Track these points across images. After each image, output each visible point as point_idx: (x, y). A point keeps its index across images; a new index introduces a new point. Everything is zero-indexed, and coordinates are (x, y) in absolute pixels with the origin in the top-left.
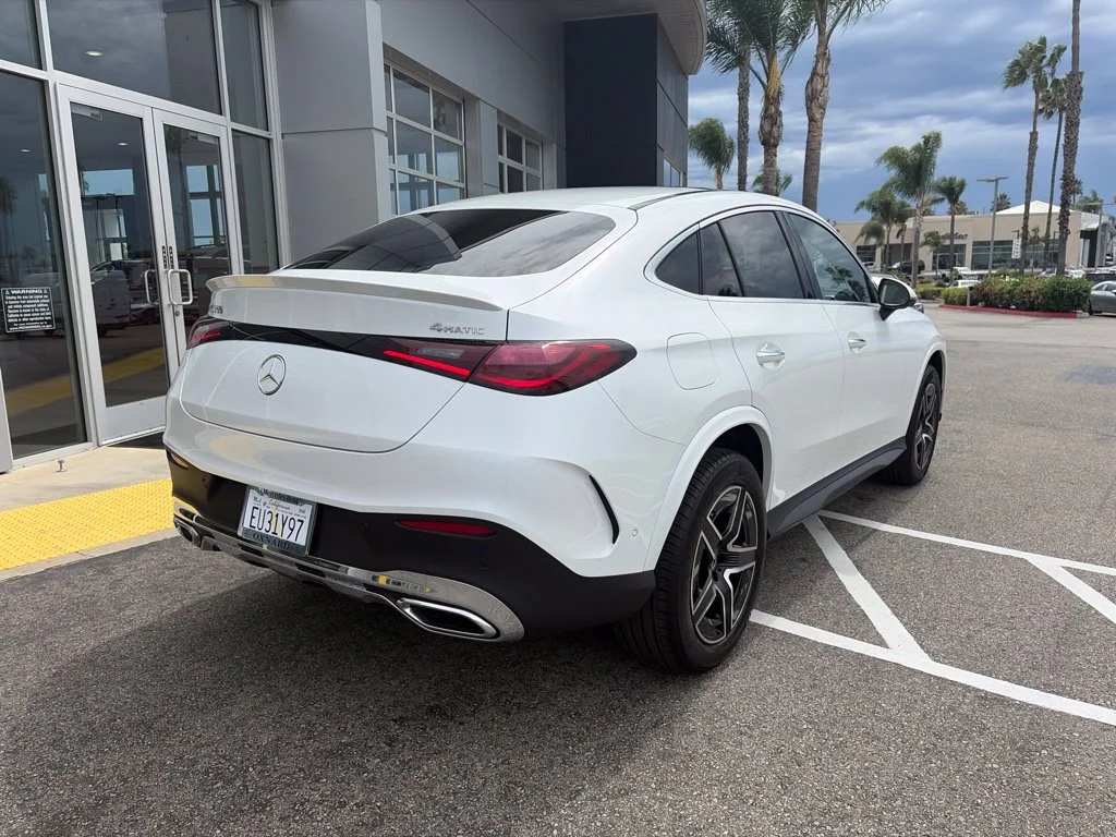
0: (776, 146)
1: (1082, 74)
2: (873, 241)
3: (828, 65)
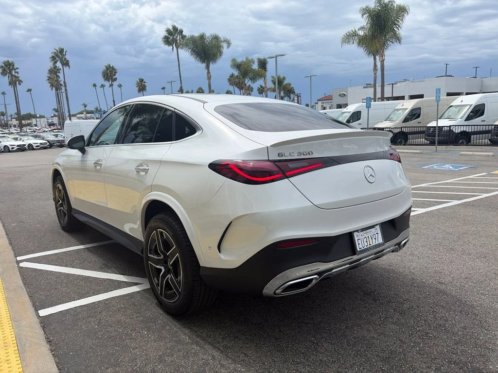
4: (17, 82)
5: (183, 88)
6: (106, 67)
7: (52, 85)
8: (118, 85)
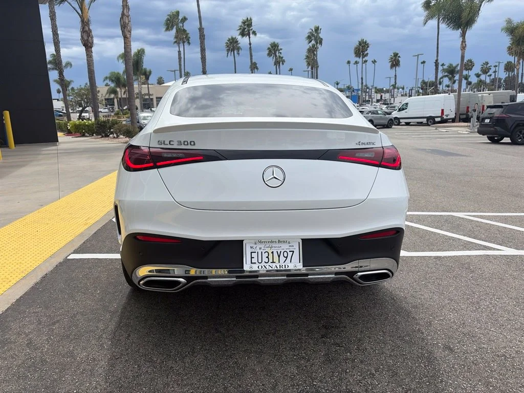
0: (91, 47)
1: (203, 28)
2: (112, 96)
3: (129, 11)
4: (281, 63)
5: (439, 61)
6: (360, 42)
7: (309, 64)
8: (372, 61)
